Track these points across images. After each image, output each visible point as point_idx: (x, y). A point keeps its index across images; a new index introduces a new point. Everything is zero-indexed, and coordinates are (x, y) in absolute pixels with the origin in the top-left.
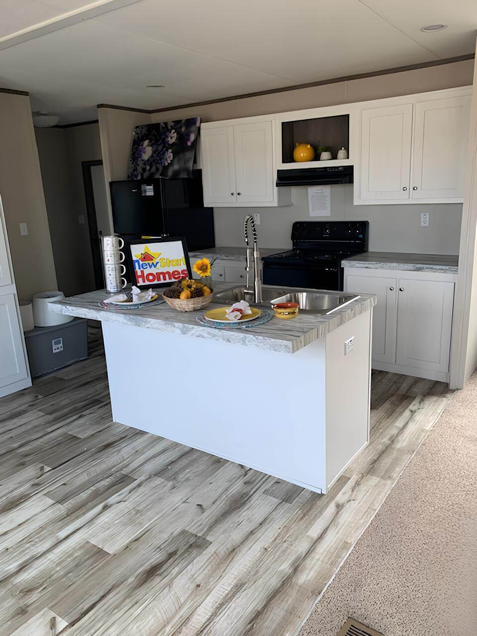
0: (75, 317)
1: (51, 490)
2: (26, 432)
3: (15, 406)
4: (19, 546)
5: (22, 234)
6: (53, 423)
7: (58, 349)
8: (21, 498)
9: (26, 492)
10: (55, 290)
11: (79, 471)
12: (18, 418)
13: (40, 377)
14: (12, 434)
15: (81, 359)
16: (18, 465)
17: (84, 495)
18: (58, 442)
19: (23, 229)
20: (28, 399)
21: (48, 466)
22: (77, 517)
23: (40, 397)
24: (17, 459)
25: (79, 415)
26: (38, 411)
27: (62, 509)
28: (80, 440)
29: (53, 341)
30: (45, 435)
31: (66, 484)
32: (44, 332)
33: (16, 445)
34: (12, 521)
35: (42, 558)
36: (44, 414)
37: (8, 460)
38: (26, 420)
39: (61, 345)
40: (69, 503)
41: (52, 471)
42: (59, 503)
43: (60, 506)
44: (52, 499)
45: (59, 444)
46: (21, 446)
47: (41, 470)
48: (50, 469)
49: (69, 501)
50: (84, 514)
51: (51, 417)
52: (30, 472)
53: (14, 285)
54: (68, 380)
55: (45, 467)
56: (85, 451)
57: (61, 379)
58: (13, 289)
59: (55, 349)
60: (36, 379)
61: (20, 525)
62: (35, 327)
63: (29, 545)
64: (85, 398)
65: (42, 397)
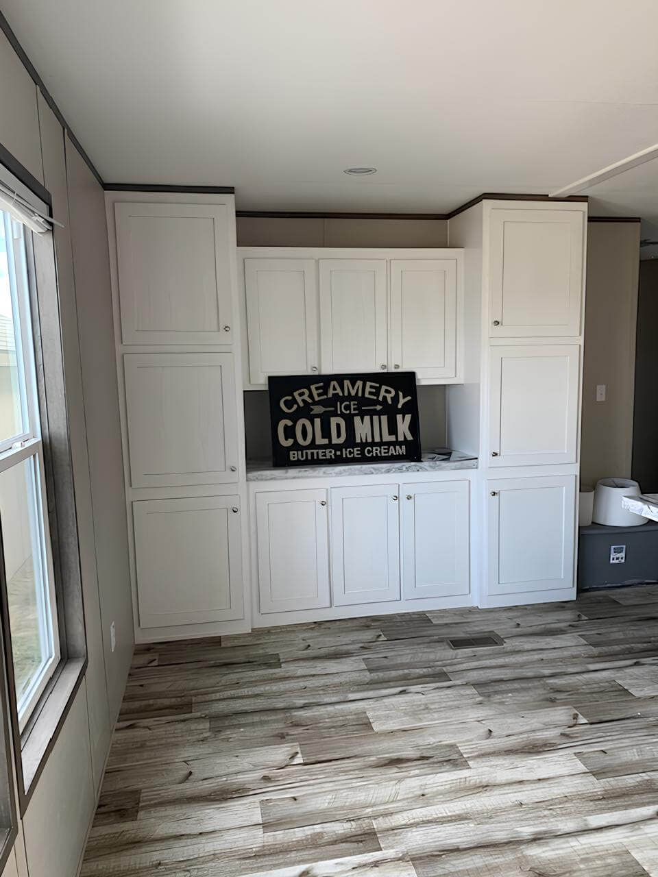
0: (650, 521)
1: (585, 751)
2: (562, 660)
3: (552, 620)
4: (536, 808)
5: (598, 400)
6: (597, 659)
7: (617, 559)
8: (545, 745)
9: (552, 740)
10: (628, 478)
11: (627, 742)
12: (553, 637)
13: (587, 590)
14: (544, 656)
15: (647, 581)
16: (547, 700)
17: (630, 780)
18: (602, 689)
19: (601, 393)
20: (568, 615)
21: (585, 716)
22: (616, 808)
23: (584, 618)
24: (546, 692)
25: (635, 661)
26: (579, 635)
27: (598, 786)
28: (634, 698)
29: (613, 547)
30: (583, 672)
31: (606, 753)
32: (604, 531)
33: (547, 672)
34: (530, 770)
35: (562, 840)
36: (586, 643)
37: (536, 688)
38: (563, 644)
39: (623, 554)
40: (608, 782)
41: (588, 726)
42: (594, 775)
43: (593, 779)
44: (584, 764)
45: (602, 692)
46: (553, 676)
47: (574, 719)
48: (587, 722)
49: (608, 779)
50: (627, 807)
51: (596, 651)
52: (561, 715)
53: (578, 464)
54: (625, 606)
55: (580, 716)
56: (639, 717)
57: (615, 602)
58: (575, 468)
59: (613, 559)
60: (582, 592)
61: (539, 780)
62: (593, 523)
63: (546, 813)
64: (647, 640)
65: (586, 618)
